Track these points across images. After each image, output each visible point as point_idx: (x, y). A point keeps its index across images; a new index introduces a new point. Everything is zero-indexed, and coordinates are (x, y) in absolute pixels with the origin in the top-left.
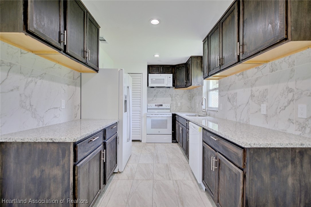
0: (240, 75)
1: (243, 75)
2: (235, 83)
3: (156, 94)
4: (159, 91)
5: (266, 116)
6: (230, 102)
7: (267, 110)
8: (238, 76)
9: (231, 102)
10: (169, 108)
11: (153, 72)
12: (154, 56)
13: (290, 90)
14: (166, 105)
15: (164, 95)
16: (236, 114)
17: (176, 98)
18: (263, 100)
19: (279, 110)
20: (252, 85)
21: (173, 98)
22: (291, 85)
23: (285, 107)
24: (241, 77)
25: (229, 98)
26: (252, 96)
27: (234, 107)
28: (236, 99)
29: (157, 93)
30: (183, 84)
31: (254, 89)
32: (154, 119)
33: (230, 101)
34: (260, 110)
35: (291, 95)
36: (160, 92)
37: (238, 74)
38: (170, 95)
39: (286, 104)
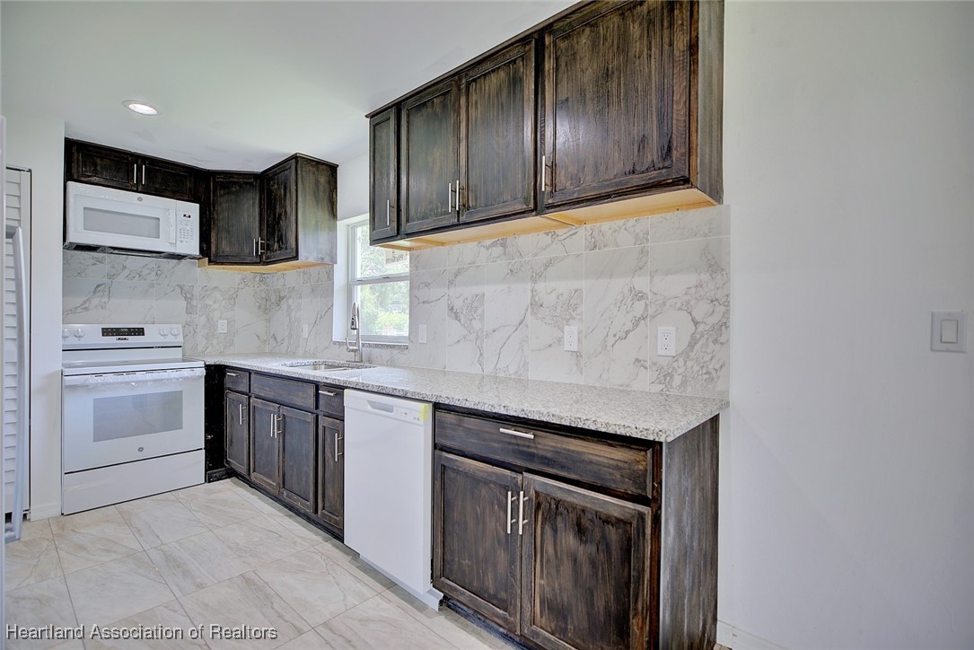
0: (494, 245)
1: (504, 245)
2: (478, 267)
3: (106, 280)
4: (125, 267)
5: (578, 355)
6: (460, 321)
7: (579, 341)
8: (488, 249)
9: (462, 321)
10: (180, 340)
11: (93, 179)
12: (126, 103)
13: (640, 296)
14: (165, 328)
15: (152, 286)
16: (481, 355)
17: (209, 302)
18: (568, 317)
19: (611, 340)
20: (536, 277)
21: (194, 303)
22: (641, 283)
23: (627, 333)
24: (498, 250)
25: (452, 309)
26: (536, 305)
27: (474, 335)
28: (479, 311)
29: (111, 277)
30: (247, 251)
31: (540, 286)
32: (109, 394)
33: (457, 318)
34: (560, 341)
35: (640, 306)
36: (126, 272)
37: (488, 242)
38: (181, 287)
39: (629, 326)
